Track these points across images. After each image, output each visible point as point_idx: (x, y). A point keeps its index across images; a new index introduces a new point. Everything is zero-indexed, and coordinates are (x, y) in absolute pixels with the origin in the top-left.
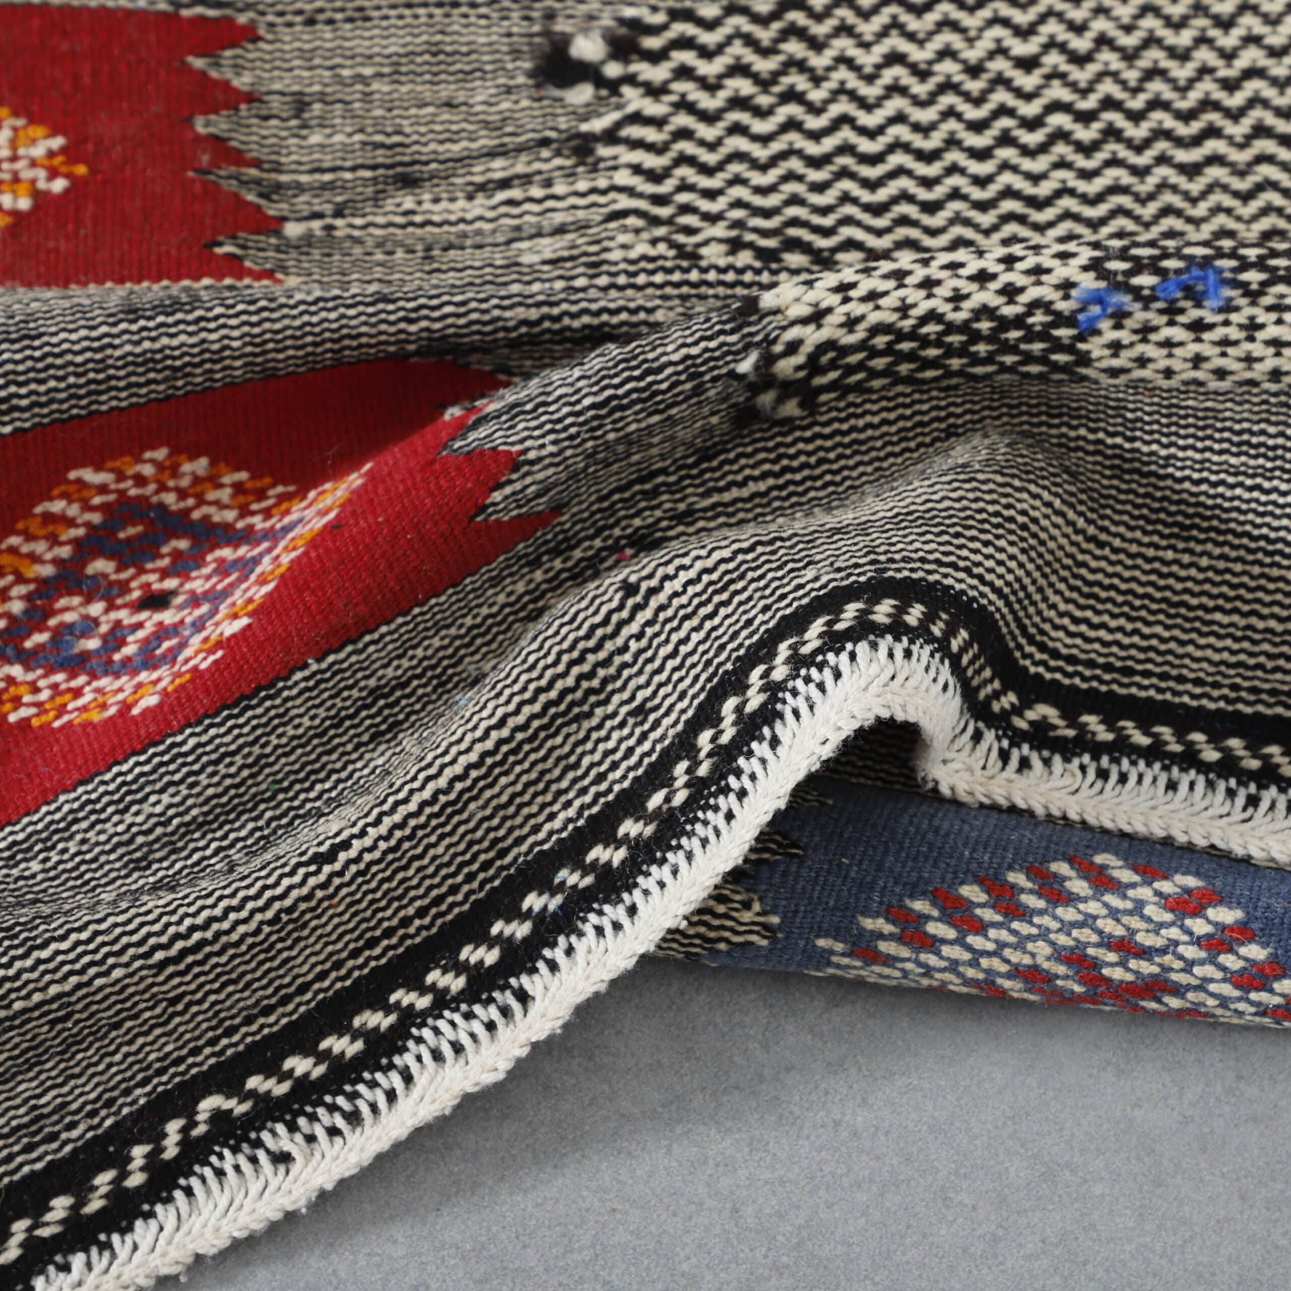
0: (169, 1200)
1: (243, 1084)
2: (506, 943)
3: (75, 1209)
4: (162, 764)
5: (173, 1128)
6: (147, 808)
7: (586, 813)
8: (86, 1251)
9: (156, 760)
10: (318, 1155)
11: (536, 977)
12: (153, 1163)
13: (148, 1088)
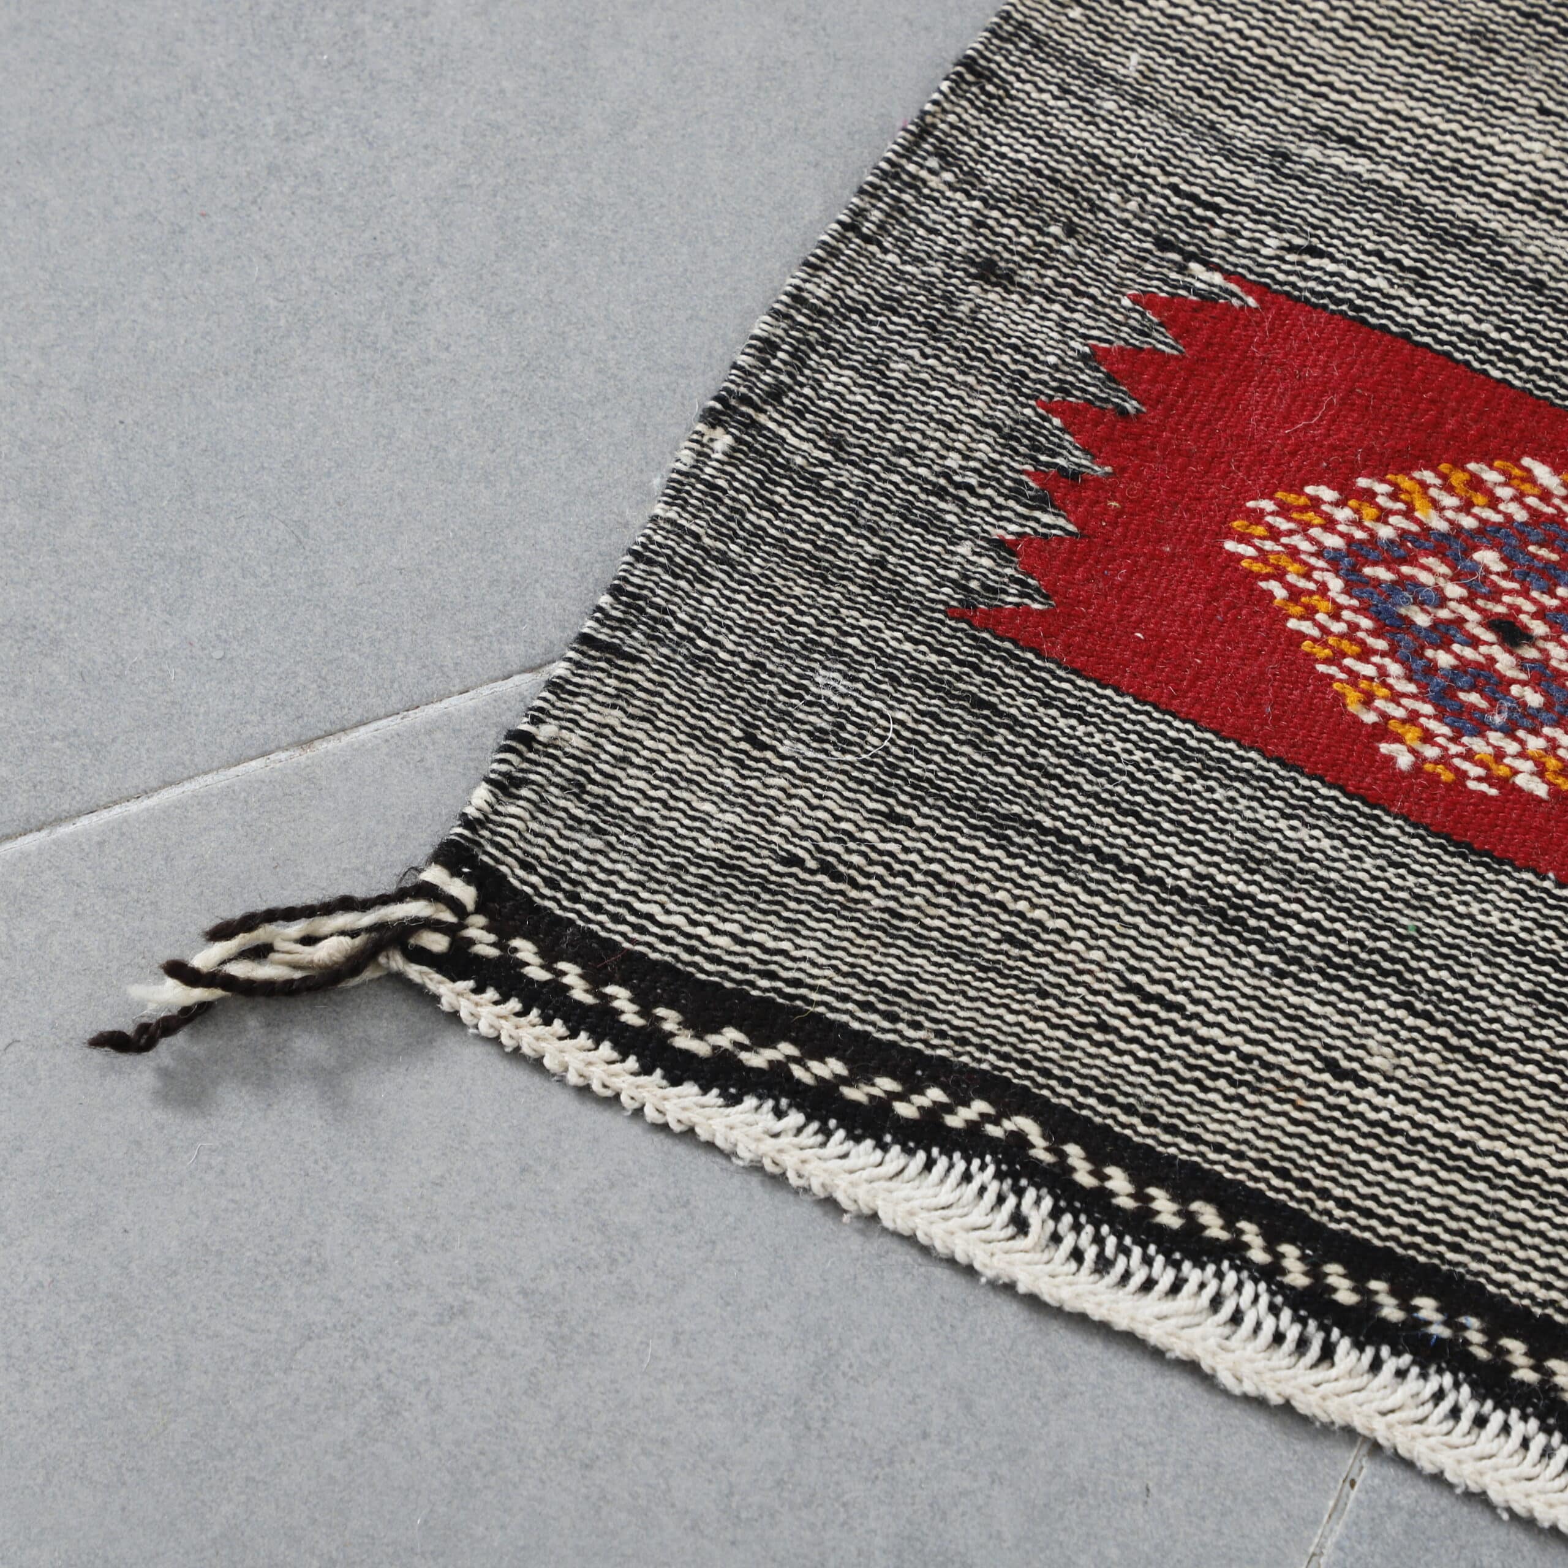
0: (910, 1152)
1: (1065, 1142)
2: (1369, 1304)
3: (840, 1080)
4: (1352, 820)
5: (980, 1106)
6: (1304, 833)
7: (1549, 1311)
8: (809, 1119)
9: (1352, 813)
10: (1046, 1256)
11: (1355, 1353)
12: (933, 1115)
13: (1001, 1064)
